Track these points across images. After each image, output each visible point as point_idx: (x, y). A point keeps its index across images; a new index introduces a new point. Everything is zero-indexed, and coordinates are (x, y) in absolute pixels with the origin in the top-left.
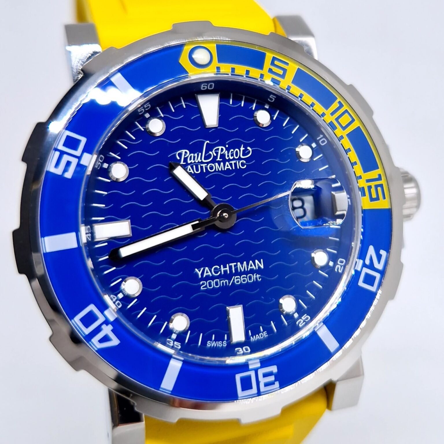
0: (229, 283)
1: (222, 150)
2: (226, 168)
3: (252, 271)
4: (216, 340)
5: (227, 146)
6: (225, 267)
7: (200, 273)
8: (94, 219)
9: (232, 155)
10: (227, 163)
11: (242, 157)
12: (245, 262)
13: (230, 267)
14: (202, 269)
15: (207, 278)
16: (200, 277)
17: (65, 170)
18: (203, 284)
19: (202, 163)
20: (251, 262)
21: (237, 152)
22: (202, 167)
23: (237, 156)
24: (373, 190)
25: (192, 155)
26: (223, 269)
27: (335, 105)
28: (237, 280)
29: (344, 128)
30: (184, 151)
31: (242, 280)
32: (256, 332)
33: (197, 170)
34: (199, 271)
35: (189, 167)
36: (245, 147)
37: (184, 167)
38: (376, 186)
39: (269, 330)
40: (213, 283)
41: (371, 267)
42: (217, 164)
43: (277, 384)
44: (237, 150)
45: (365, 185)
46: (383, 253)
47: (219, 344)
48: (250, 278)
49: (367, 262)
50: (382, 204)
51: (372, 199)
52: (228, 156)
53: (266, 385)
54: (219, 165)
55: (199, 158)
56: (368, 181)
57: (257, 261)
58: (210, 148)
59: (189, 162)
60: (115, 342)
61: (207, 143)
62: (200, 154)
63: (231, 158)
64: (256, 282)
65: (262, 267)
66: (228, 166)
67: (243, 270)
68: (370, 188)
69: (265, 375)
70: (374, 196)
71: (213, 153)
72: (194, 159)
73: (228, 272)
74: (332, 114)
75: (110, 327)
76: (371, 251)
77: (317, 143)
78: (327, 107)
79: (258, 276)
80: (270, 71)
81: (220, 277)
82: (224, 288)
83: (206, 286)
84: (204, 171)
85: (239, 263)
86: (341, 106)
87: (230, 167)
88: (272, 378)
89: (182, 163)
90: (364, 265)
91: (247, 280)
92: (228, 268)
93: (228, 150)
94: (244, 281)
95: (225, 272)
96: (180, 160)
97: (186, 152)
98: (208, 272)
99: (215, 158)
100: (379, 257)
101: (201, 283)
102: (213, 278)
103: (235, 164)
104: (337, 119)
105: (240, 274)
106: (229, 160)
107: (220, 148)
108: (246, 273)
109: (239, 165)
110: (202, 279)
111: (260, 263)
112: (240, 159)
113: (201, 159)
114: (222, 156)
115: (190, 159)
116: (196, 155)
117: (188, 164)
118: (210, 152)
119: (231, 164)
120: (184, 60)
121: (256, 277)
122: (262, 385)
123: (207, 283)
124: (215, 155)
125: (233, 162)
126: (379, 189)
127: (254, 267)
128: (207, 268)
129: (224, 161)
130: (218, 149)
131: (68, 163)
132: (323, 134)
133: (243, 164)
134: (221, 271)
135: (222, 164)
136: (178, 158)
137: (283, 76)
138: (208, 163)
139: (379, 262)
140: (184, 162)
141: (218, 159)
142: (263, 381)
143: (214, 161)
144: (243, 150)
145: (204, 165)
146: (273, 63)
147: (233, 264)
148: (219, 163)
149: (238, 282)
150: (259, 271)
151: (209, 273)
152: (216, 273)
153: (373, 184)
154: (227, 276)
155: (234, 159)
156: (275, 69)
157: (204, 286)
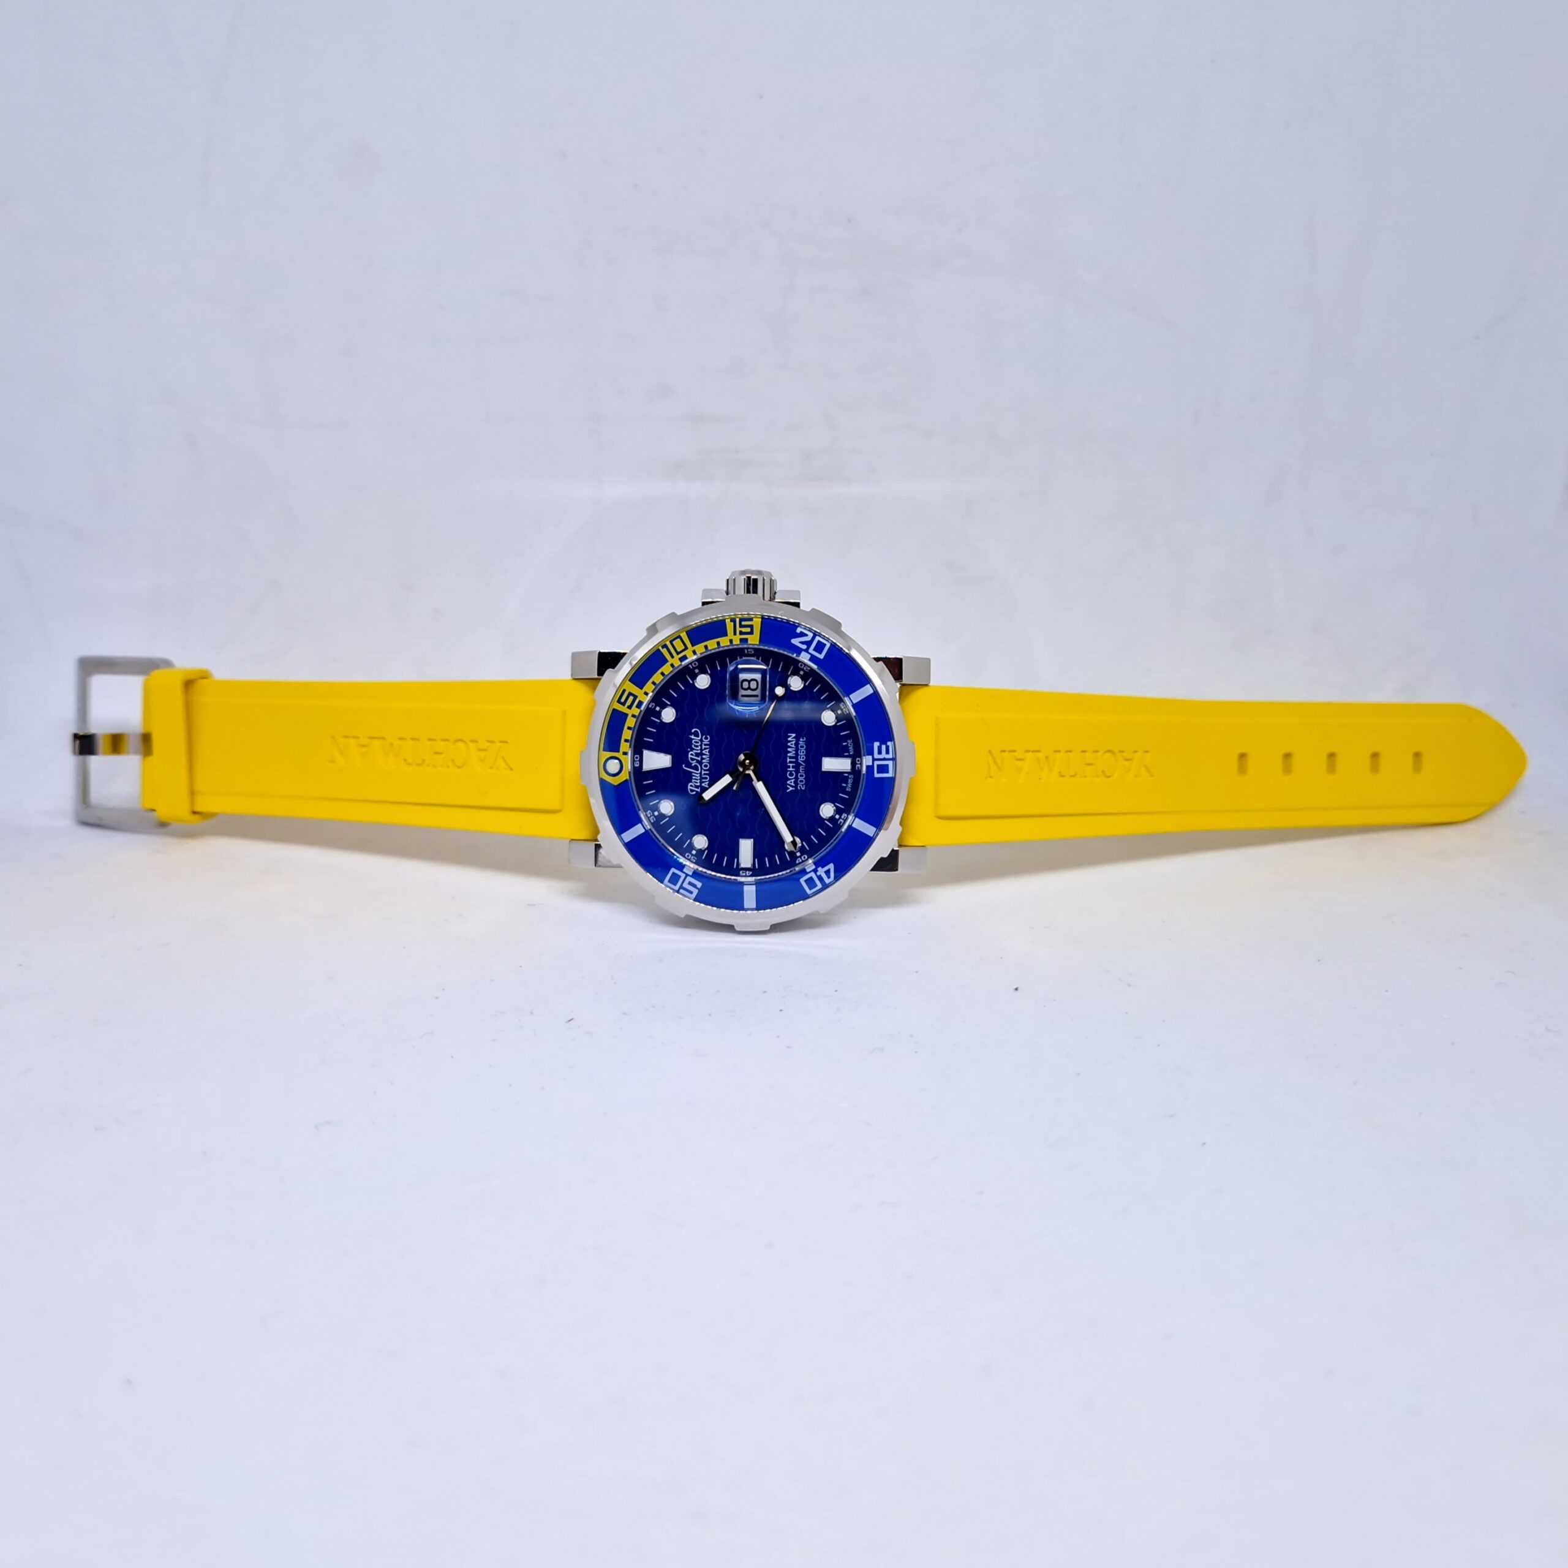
0: (802, 765)
1: (692, 755)
2: (707, 753)
3: (797, 744)
4: (847, 783)
5: (689, 750)
6: (789, 767)
7: (791, 789)
8: (735, 867)
9: (697, 746)
10: (704, 752)
11: (700, 738)
12: (789, 749)
13: (790, 762)
14: (788, 786)
15: (796, 782)
16: (794, 789)
17: (694, 886)
18: (800, 787)
19: (701, 773)
20: (789, 744)
21: (695, 742)
22: (705, 774)
23: (698, 743)
24: (744, 630)
25: (693, 781)
26: (791, 769)
27: (664, 651)
28: (802, 759)
29: (686, 648)
30: (689, 787)
31: (802, 754)
32: (846, 749)
33: (706, 778)
34: (789, 789)
35: (703, 785)
36: (691, 734)
37: (704, 790)
38: (741, 626)
39: (846, 737)
40: (801, 778)
41: (809, 644)
42: (704, 761)
43: (889, 743)
44: (693, 741)
45: (739, 636)
46: (799, 630)
47: (850, 781)
48: (802, 747)
49: (804, 647)
50: (757, 623)
51: (751, 633)
52: (698, 750)
53: (887, 752)
54: (704, 759)
55: (696, 775)
56: (735, 634)
57: (789, 739)
58: (689, 765)
59: (699, 784)
60: (831, 866)
61: (685, 766)
62: (693, 774)
63: (699, 748)
64: (806, 742)
65: (794, 735)
66: (706, 752)
67: (794, 752)
68: (741, 633)
69: (880, 752)
70: (748, 630)
71: (694, 763)
72: (697, 780)
73: (794, 765)
74: (672, 657)
75: (820, 869)
76: (795, 641)
77: (694, 668)
78: (667, 661)
79: (801, 740)
80: (630, 707)
81: (797, 772)
82: (806, 771)
83: (803, 785)
84: (707, 772)
85: (789, 755)
86: (665, 646)
87: (707, 750)
88: (884, 747)
89: (699, 790)
90: (807, 651)
91: (803, 750)
92: (791, 765)
93: (692, 749)
94: (803, 752)
95: (793, 767)
96: (697, 792)
97: (691, 786)
98: (791, 782)
99: (698, 761)
100: (802, 635)
101: (799, 788)
102: (796, 778)
103: (705, 745)
104: (678, 653)
105: (797, 754)
106: (701, 750)
107: (690, 756)
108: (797, 750)
109: (706, 742)
110: (796, 787)
111: (791, 736)
112: (701, 740)
113: (697, 774)
114: (697, 755)
115: (697, 783)
116: (694, 777)
117: (701, 786)
118: (693, 765)
119: (705, 749)
120: (615, 781)
121: (802, 742)
122: (887, 756)
123: (800, 784)
124: (695, 761)
125: (704, 747)
126: (743, 623)
127: (793, 742)
128: (788, 782)
129: (700, 754)
130: (691, 758)
131: (690, 883)
132: (688, 665)
133: (706, 738)
134: (792, 771)
135: (704, 757)
136: (694, 793)
137: (635, 697)
138: (702, 768)
139: (806, 635)
140: (698, 788)
141: (699, 759)
142: (884, 755)
143: (700, 763)
144: (695, 736)
145: (703, 772)
146: (623, 704)
147: (788, 760)
148: (702, 759)
149: (803, 758)
150: (797, 738)
151: (793, 781)
152: (793, 775)
153: (738, 629)
154: (797, 766)
155: (701, 746)
156: (629, 703)
157: (802, 786)
